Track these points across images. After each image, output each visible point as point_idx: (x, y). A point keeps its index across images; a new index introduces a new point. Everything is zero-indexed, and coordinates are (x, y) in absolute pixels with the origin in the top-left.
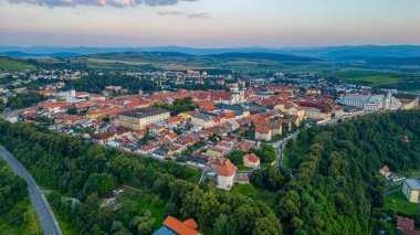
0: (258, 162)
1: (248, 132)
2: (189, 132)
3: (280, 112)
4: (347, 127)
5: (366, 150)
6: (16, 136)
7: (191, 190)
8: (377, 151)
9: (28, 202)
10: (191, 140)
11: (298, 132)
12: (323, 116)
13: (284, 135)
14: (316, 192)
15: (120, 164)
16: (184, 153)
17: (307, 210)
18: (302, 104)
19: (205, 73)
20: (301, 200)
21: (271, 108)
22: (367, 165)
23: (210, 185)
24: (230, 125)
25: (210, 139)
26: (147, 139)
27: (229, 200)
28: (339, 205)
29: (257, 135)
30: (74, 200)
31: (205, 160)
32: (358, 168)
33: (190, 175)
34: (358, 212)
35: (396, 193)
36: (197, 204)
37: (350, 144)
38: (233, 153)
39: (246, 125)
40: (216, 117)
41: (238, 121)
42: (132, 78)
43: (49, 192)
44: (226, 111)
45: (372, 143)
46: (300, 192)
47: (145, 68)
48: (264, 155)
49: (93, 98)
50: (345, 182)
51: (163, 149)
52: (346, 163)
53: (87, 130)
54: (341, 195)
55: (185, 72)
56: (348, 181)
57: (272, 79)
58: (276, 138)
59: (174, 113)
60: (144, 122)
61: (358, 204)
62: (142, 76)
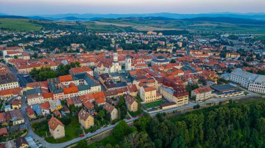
62: (107, 36)
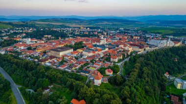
0: (112, 73)
1: (107, 58)
2: (81, 58)
3: (121, 48)
4: (151, 55)
5: (159, 65)
6: (5, 60)
7: (83, 87)
8: (163, 65)
9: (11, 91)
10: (83, 62)
11: (129, 57)
12: (140, 50)
13: (123, 59)
14: (137, 86)
15: (51, 74)
16: (79, 69)
17: (133, 95)
18: (131, 45)
19: (88, 29)
20: (130, 91)
21: (118, 46)
22: (159, 72)
23: (91, 83)
24: (99, 55)
25: (91, 62)
26: (63, 62)
27: (99, 91)
28: (147, 92)
29: (112, 59)
30: (31, 90)
31: (89, 72)
32: (155, 74)
33: (82, 79)
34: (155, 94)
35: (171, 84)
36: (85, 94)
37: (152, 63)
38: (101, 69)
39: (107, 55)
40: (94, 51)
41: (103, 53)
42: (56, 31)
43: (20, 87)
44: (98, 48)
45: (161, 62)
46: (130, 87)
47: (62, 26)
48: (114, 69)
49: (38, 42)
50: (149, 81)
51: (70, 67)
52: (150, 72)
53: (37, 58)
54: (147, 87)
55: (80, 28)
56: (151, 80)
57: (118, 31)
58: (120, 61)
59: (75, 49)
60: (61, 54)
61: (154, 90)
62: (60, 30)
